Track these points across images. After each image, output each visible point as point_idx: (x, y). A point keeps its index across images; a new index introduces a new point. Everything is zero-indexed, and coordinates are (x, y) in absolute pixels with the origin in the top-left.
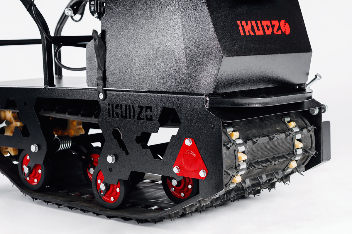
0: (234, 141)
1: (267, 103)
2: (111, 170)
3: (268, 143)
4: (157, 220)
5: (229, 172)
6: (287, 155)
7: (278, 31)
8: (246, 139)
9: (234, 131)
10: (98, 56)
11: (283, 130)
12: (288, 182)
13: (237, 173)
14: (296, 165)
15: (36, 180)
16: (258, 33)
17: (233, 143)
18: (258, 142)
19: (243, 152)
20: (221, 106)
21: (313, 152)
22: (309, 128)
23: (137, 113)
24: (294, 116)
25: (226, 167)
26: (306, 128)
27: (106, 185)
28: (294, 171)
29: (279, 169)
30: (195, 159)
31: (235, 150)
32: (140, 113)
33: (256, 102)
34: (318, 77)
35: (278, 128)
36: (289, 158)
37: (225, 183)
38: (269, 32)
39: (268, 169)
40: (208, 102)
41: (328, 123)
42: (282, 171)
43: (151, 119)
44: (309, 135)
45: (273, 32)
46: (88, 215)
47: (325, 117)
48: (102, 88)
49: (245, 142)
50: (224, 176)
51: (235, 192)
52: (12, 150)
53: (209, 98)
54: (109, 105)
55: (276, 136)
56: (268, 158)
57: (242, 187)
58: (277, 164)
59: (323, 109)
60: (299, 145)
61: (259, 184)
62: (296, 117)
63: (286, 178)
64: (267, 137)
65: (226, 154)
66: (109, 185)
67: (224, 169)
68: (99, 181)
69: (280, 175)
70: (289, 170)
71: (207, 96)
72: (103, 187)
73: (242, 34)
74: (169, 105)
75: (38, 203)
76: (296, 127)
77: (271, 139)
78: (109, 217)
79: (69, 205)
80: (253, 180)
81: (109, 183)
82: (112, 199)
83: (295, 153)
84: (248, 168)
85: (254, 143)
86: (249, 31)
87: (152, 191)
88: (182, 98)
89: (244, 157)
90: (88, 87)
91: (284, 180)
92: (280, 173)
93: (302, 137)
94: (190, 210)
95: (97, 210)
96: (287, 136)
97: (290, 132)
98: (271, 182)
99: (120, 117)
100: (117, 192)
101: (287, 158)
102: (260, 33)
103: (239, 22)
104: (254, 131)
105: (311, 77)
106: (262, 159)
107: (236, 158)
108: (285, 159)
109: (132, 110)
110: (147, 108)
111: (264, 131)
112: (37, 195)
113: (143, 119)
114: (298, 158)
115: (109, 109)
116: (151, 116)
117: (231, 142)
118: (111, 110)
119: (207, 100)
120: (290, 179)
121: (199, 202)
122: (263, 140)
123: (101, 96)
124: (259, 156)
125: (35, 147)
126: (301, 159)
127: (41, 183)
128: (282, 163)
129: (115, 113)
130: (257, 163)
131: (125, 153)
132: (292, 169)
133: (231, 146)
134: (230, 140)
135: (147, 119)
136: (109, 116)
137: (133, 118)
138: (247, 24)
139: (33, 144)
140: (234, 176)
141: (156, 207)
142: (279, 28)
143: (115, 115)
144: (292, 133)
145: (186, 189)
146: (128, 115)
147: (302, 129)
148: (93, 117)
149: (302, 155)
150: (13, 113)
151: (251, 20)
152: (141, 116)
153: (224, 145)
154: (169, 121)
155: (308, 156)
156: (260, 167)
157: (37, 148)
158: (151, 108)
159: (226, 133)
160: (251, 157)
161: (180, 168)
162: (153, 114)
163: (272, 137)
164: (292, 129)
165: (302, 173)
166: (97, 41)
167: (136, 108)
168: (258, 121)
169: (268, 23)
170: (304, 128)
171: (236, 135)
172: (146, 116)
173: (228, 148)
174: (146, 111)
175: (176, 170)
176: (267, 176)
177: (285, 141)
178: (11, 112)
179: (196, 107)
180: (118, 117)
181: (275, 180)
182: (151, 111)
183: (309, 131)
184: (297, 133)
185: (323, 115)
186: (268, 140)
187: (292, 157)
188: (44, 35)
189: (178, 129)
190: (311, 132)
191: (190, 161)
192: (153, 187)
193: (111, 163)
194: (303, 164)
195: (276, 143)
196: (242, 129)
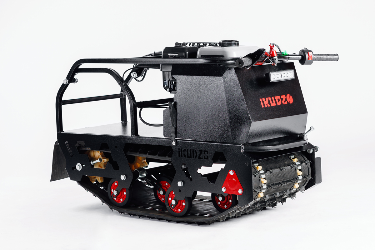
0: (259, 171)
1: (278, 149)
2: (180, 191)
3: (279, 172)
4: (211, 222)
5: (256, 190)
6: (292, 180)
7: (285, 102)
8: (266, 170)
9: (258, 165)
10: (172, 118)
11: (289, 164)
12: (294, 198)
13: (261, 191)
14: (299, 186)
15: (121, 200)
16: (273, 105)
17: (258, 173)
18: (273, 172)
19: (264, 178)
20: (251, 151)
21: (310, 178)
22: (307, 162)
23: (198, 154)
24: (297, 155)
25: (254, 187)
26: (304, 162)
27: (176, 201)
28: (298, 190)
29: (288, 189)
30: (235, 183)
31: (259, 177)
32: (200, 154)
33: (272, 148)
34: (312, 128)
35: (286, 163)
36: (293, 181)
37: (254, 197)
38: (279, 104)
39: (280, 189)
40: (243, 149)
41: (319, 158)
42: (289, 190)
43: (207, 158)
44: (307, 167)
45: (282, 103)
46: (162, 221)
47: (317, 155)
48: (175, 138)
49: (266, 172)
50: (253, 193)
51: (260, 203)
52: (99, 179)
53: (244, 146)
54: (179, 149)
55: (285, 167)
56: (280, 182)
57: (264, 200)
58: (286, 186)
59: (316, 149)
60: (300, 173)
61: (275, 199)
62: (298, 155)
63: (292, 195)
64: (279, 169)
65: (254, 179)
66: (177, 201)
67: (253, 188)
68: (170, 199)
69: (288, 192)
70: (294, 190)
71: (242, 145)
72: (173, 202)
73: (263, 106)
74: (219, 150)
75: (123, 216)
76: (298, 161)
77: (281, 170)
78: (178, 222)
79: (148, 216)
80: (270, 195)
81: (178, 199)
82: (179, 210)
83: (297, 179)
84: (267, 188)
85: (271, 172)
86: (267, 104)
87: (203, 206)
88: (227, 145)
89: (265, 181)
90: (164, 137)
91: (292, 196)
92: (288, 191)
93: (302, 168)
94: (232, 215)
95: (169, 218)
96: (292, 167)
97: (294, 165)
98: (283, 198)
99: (187, 157)
100: (183, 205)
101: (292, 182)
102: (273, 104)
103: (261, 100)
104: (271, 165)
105: (307, 129)
106: (276, 183)
107: (260, 182)
108: (291, 182)
109: (195, 152)
110: (205, 151)
111: (277, 165)
112: (122, 210)
113: (202, 158)
114: (299, 182)
115: (179, 152)
116: (208, 157)
117: (257, 172)
118: (180, 152)
119: (242, 148)
120: (296, 196)
121: (238, 209)
122: (276, 171)
123: (174, 144)
124: (274, 180)
125: (124, 176)
126: (302, 182)
127: (126, 202)
128: (289, 185)
129: (183, 155)
130: (273, 185)
131: (190, 180)
132: (295, 189)
133: (257, 175)
134: (256, 171)
135: (205, 158)
136: (179, 156)
137: (196, 158)
138: (266, 100)
139: (122, 175)
140: (259, 193)
141: (208, 215)
142: (286, 100)
143: (183, 156)
144: (295, 165)
145: (228, 202)
146: (192, 156)
147: (302, 162)
148: (167, 156)
149: (302, 180)
150: (100, 152)
151: (268, 97)
152: (201, 157)
153: (253, 174)
154: (219, 160)
155: (307, 180)
156: (275, 187)
157: (125, 177)
158: (207, 152)
159: (254, 167)
160: (269, 181)
161: (226, 188)
162: (209, 155)
163: (282, 169)
164: (295, 163)
165: (303, 191)
166: (171, 108)
167: (197, 152)
168: (273, 158)
169: (279, 97)
170: (303, 162)
171: (260, 168)
172: (204, 156)
173: (255, 176)
174: (204, 153)
175: (224, 190)
176: (280, 193)
177: (291, 171)
178: (99, 152)
179: (236, 151)
180: (185, 157)
181: (285, 196)
182: (208, 154)
183: (307, 164)
184: (298, 165)
185: (316, 153)
186: (280, 171)
187: (295, 181)
188: (132, 102)
189: (225, 165)
190: (308, 165)
191: (232, 184)
192: (203, 203)
193: (181, 187)
194: (303, 186)
195: (285, 172)
196: (264, 164)
